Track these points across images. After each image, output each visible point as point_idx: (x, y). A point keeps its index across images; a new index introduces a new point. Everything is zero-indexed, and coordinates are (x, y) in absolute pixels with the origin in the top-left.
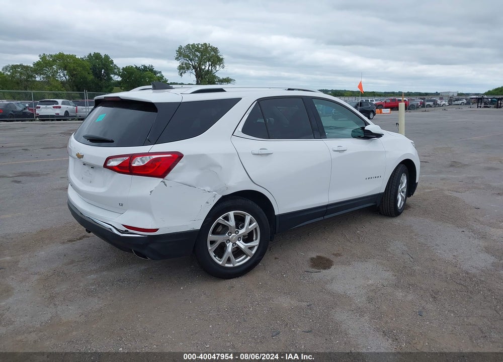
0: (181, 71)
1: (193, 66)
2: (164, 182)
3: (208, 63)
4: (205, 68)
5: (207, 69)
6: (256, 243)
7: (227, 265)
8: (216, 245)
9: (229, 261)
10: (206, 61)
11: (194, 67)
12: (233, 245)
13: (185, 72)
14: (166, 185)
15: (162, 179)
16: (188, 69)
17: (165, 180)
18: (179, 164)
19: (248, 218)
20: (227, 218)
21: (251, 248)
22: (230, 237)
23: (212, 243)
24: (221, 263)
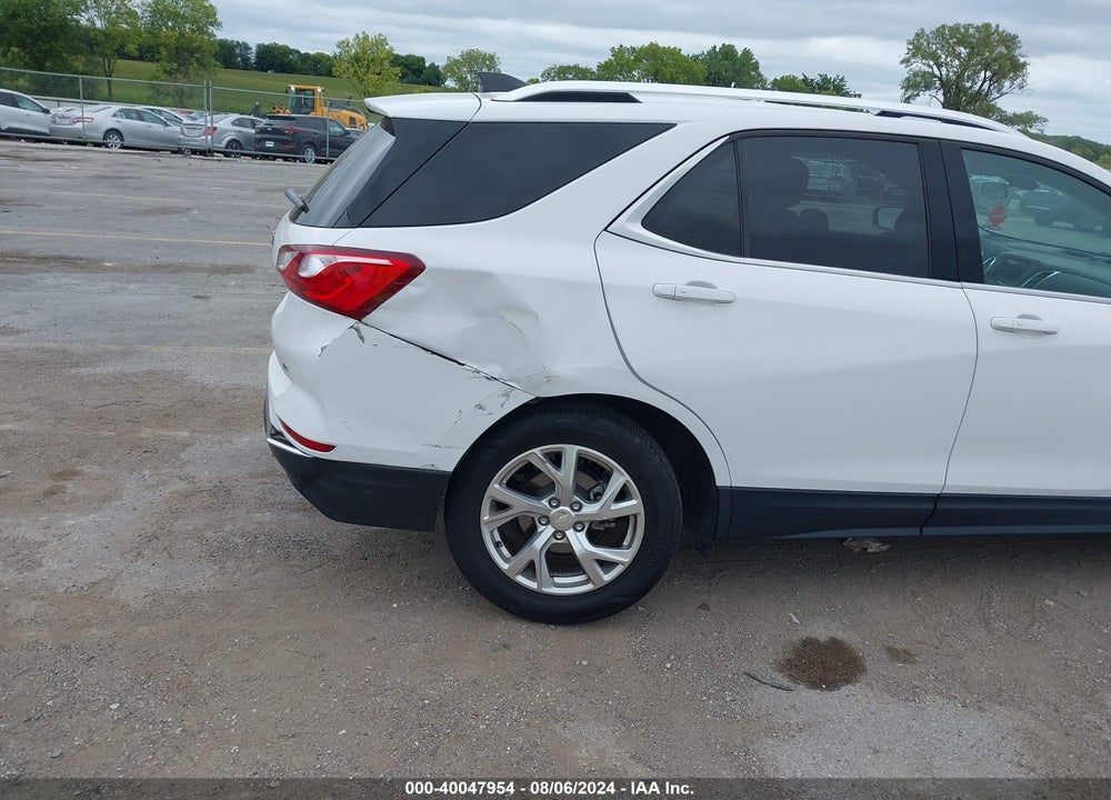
0: (909, 93)
1: (940, 79)
2: (357, 330)
3: (982, 75)
4: (971, 87)
5: (977, 88)
6: (623, 556)
7: (521, 579)
8: (505, 517)
9: (530, 569)
10: (980, 71)
11: (945, 85)
12: (554, 535)
13: (918, 95)
14: (362, 338)
15: (352, 322)
16: (928, 87)
17: (361, 326)
18: (410, 290)
19: (620, 478)
20: (556, 459)
21: (606, 565)
22: (554, 511)
23: (500, 506)
24: (505, 566)
